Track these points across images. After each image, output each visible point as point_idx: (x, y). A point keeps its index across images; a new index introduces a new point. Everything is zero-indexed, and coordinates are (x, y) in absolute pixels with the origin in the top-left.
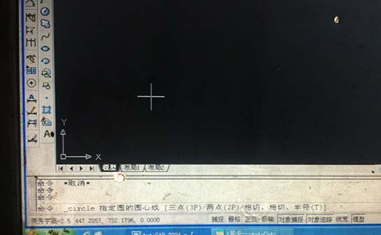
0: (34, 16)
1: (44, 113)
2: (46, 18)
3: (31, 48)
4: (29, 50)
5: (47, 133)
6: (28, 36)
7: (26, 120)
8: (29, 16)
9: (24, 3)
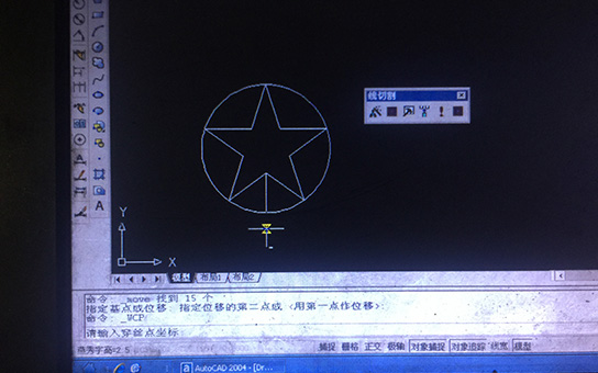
0: (83, 53)
1: (95, 178)
2: (99, 55)
3: (80, 95)
4: (77, 96)
5: (100, 205)
6: (75, 79)
7: (73, 189)
8: (77, 52)
9: (72, 38)
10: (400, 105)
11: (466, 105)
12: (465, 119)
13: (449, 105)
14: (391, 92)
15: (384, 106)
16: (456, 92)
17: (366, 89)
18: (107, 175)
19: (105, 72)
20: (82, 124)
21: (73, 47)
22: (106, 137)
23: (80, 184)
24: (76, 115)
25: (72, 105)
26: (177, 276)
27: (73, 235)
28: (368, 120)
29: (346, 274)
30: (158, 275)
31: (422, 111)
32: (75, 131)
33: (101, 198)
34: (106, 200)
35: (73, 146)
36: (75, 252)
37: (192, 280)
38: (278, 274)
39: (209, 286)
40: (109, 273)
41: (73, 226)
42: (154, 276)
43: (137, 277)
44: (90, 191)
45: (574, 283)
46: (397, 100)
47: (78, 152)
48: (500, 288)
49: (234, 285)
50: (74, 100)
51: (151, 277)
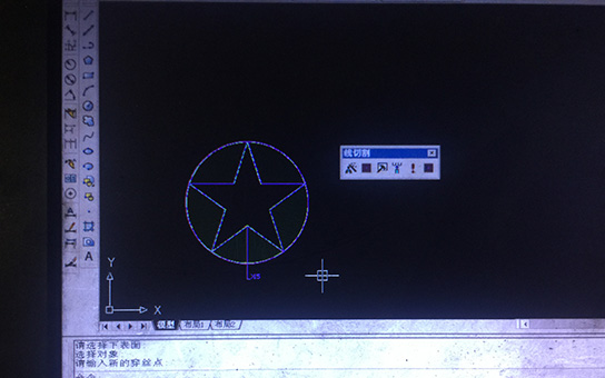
0: (74, 111)
1: (85, 230)
2: (90, 113)
3: (71, 151)
4: (68, 152)
5: (89, 256)
6: (66, 136)
7: (64, 241)
8: (68, 111)
9: (64, 97)
10: (374, 162)
11: (436, 163)
12: (435, 175)
13: (420, 162)
14: (366, 150)
15: (359, 163)
16: (426, 150)
17: (342, 147)
18: (97, 227)
19: (95, 129)
20: (72, 179)
21: (65, 106)
22: (95, 191)
23: (71, 236)
24: (67, 170)
25: (63, 161)
26: (161, 324)
27: (64, 284)
28: (344, 176)
29: (322, 321)
30: (144, 323)
31: (394, 168)
32: (66, 186)
33: (89, 249)
34: (95, 250)
35: (64, 199)
36: (65, 301)
37: (176, 327)
38: (258, 321)
39: (193, 332)
40: (97, 320)
41: (64, 276)
42: (140, 323)
43: (124, 324)
44: (80, 242)
45: (538, 331)
46: (372, 157)
47: (69, 206)
48: (468, 336)
49: (216, 332)
50: (65, 157)
51: (136, 324)
